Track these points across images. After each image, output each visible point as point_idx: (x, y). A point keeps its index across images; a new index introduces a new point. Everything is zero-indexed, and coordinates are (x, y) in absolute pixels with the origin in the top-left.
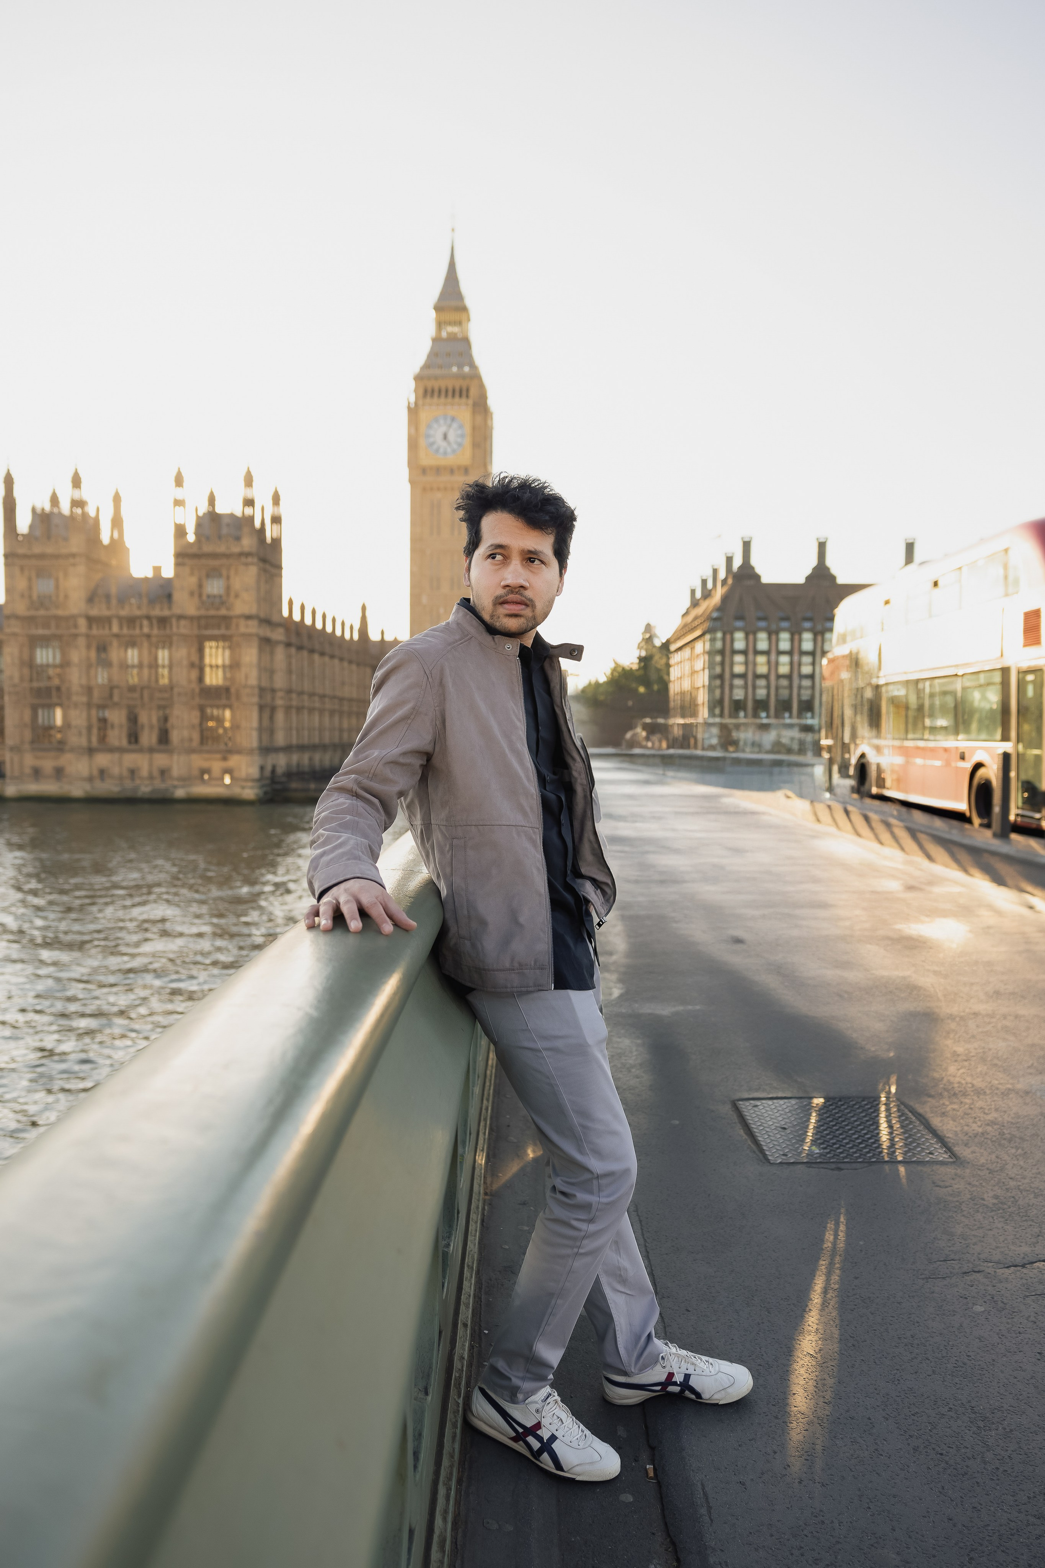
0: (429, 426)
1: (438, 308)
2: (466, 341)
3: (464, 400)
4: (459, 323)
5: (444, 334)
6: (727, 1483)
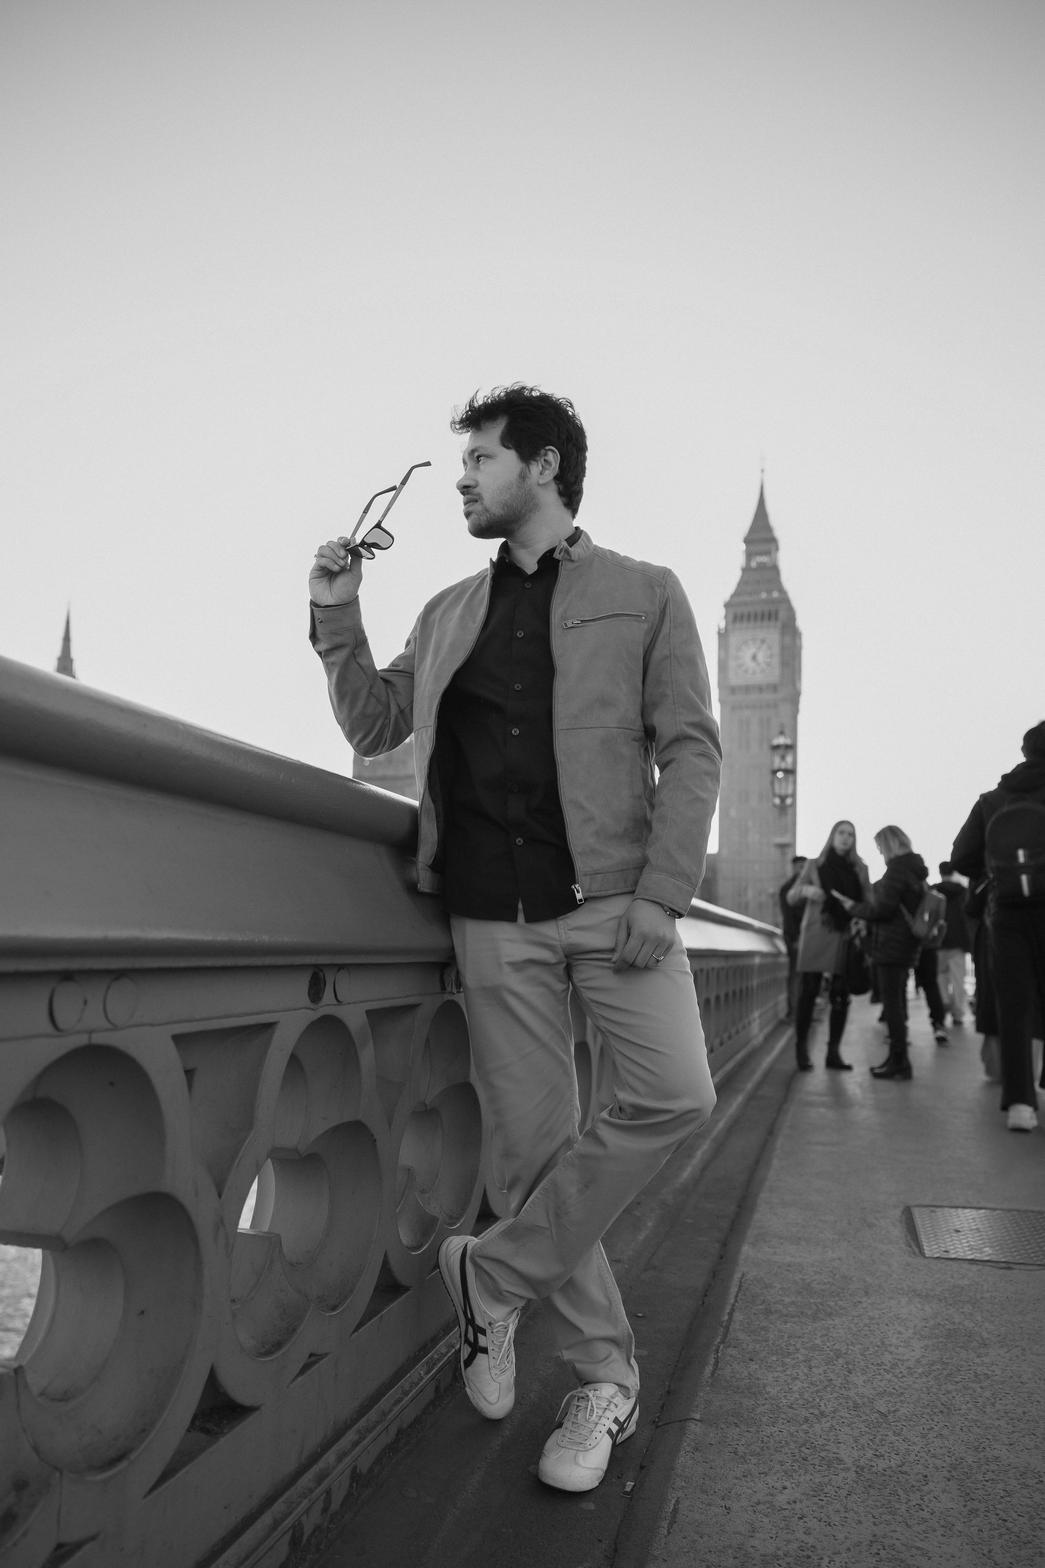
0: (739, 649)
1: (747, 541)
2: (775, 569)
3: (772, 623)
4: (768, 553)
5: (754, 564)
6: (710, 1505)
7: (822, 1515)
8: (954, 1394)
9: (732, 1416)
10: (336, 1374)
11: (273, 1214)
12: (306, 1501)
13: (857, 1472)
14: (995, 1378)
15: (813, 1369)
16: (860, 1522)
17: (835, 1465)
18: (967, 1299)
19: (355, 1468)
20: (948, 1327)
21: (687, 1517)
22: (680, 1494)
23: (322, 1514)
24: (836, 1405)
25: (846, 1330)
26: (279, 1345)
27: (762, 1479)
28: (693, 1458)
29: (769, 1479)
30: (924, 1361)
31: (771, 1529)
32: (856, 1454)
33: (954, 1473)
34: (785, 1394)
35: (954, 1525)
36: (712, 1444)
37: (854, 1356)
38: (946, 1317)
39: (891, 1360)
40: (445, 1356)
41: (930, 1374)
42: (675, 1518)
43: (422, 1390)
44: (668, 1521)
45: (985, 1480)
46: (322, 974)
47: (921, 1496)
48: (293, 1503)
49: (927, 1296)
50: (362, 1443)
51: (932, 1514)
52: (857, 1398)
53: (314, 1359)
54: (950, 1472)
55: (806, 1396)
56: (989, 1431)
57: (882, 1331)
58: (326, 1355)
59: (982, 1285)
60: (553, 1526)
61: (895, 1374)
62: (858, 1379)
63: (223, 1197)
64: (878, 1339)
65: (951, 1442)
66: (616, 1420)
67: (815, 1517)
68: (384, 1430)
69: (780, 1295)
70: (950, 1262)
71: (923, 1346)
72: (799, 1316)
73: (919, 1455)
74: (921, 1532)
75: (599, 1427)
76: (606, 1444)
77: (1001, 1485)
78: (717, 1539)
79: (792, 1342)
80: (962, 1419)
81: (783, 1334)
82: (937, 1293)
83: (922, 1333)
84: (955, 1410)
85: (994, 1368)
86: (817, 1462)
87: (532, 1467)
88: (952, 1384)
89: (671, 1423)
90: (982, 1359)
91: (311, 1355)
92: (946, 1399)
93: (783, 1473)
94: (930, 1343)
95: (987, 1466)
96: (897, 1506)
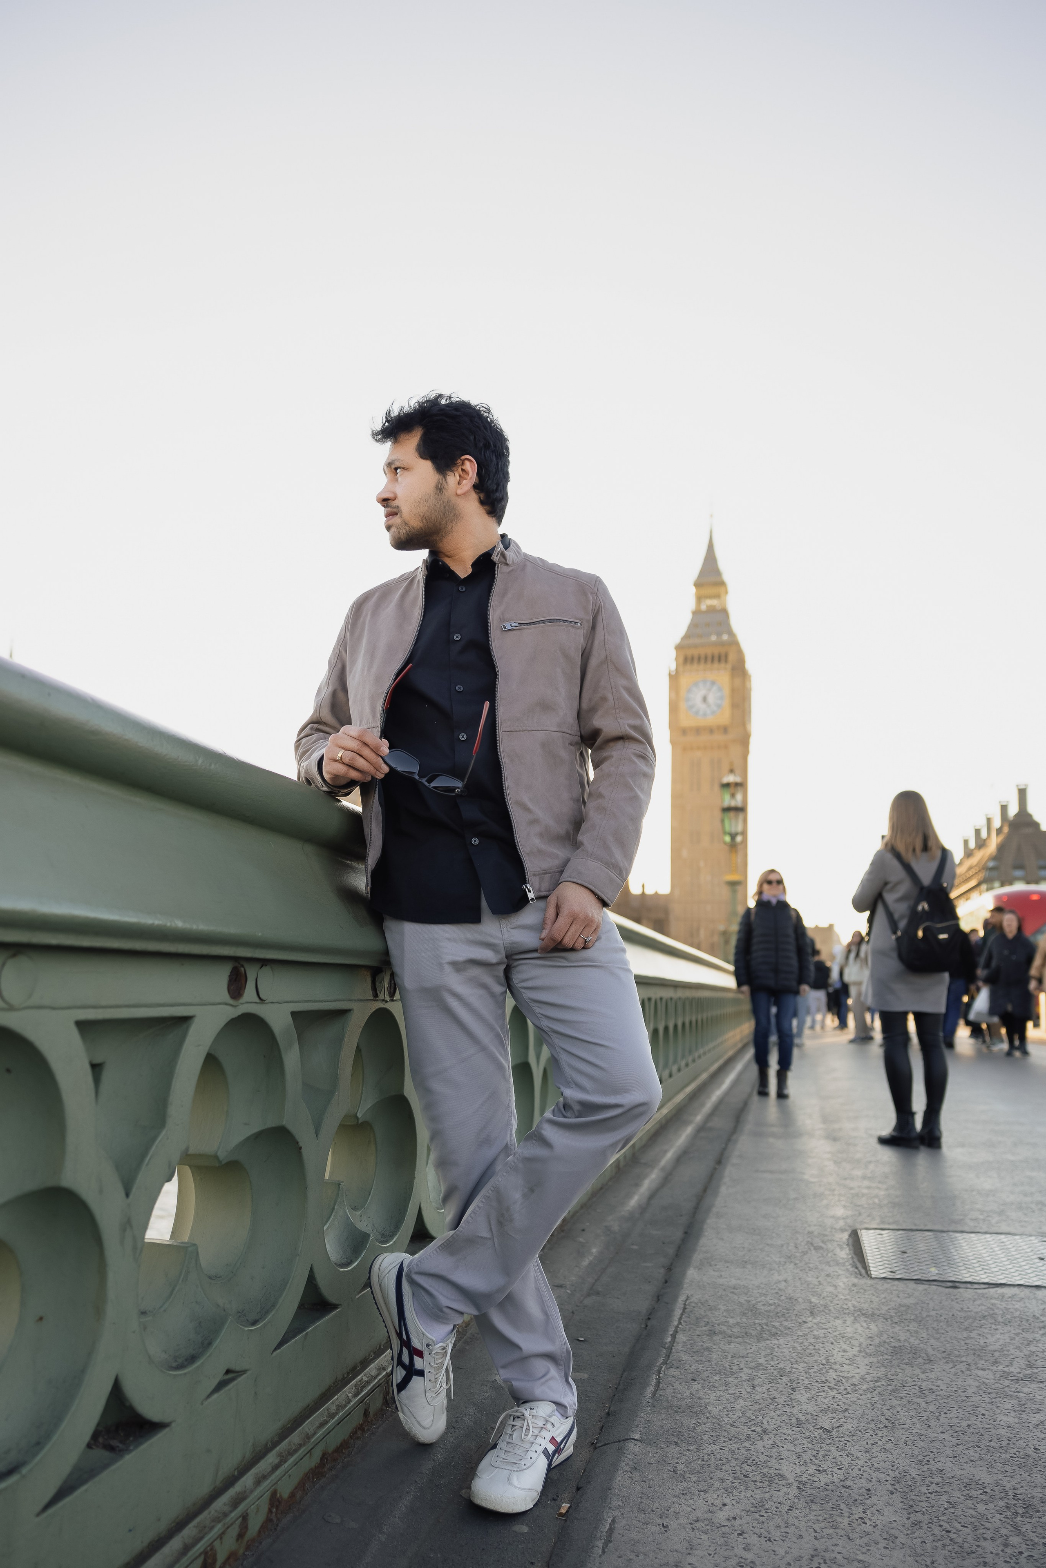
0: (689, 691)
1: (698, 585)
2: (724, 612)
3: (723, 665)
4: (717, 596)
5: (703, 607)
6: (647, 1523)
7: (762, 1531)
8: (899, 1409)
9: (673, 1435)
10: (256, 1393)
11: (192, 1227)
12: (219, 1526)
13: (799, 1488)
14: (941, 1393)
15: (757, 1388)
16: (801, 1537)
17: (776, 1481)
18: (913, 1317)
19: (274, 1493)
20: (893, 1344)
21: (623, 1535)
22: (617, 1513)
23: (237, 1540)
24: (778, 1422)
25: (791, 1349)
26: (192, 1359)
27: (701, 1497)
28: (631, 1477)
29: (709, 1497)
30: (869, 1378)
31: (710, 1546)
32: (798, 1470)
33: (897, 1486)
34: (727, 1413)
35: (896, 1538)
36: (651, 1464)
37: (799, 1374)
38: (892, 1335)
39: (835, 1377)
40: (376, 1378)
41: (875, 1390)
42: (611, 1537)
43: (350, 1413)
44: (603, 1541)
45: (929, 1493)
46: (243, 969)
47: (863, 1509)
48: (205, 1527)
49: (873, 1314)
50: (283, 1466)
51: (874, 1527)
52: (800, 1415)
53: (231, 1375)
54: (893, 1485)
55: (749, 1414)
56: (933, 1445)
57: (827, 1349)
58: (244, 1372)
59: (928, 1304)
60: (483, 1549)
61: (840, 1391)
62: (802, 1396)
63: (131, 1197)
64: (823, 1358)
65: (894, 1456)
67: (755, 1533)
68: (308, 1452)
69: (725, 1317)
70: (896, 1282)
71: (868, 1363)
72: (743, 1337)
73: (862, 1469)
74: (864, 1545)
75: (535, 1447)
76: (542, 1464)
77: (945, 1497)
78: (654, 1558)
79: (735, 1361)
80: (906, 1433)
81: (726, 1354)
82: (883, 1312)
83: (868, 1351)
84: (899, 1425)
85: (939, 1383)
86: (758, 1479)
87: (464, 1491)
88: (896, 1399)
89: (609, 1443)
90: (927, 1374)
91: (228, 1372)
92: (890, 1414)
93: (723, 1490)
94: (875, 1360)
95: (931, 1479)
96: (839, 1520)
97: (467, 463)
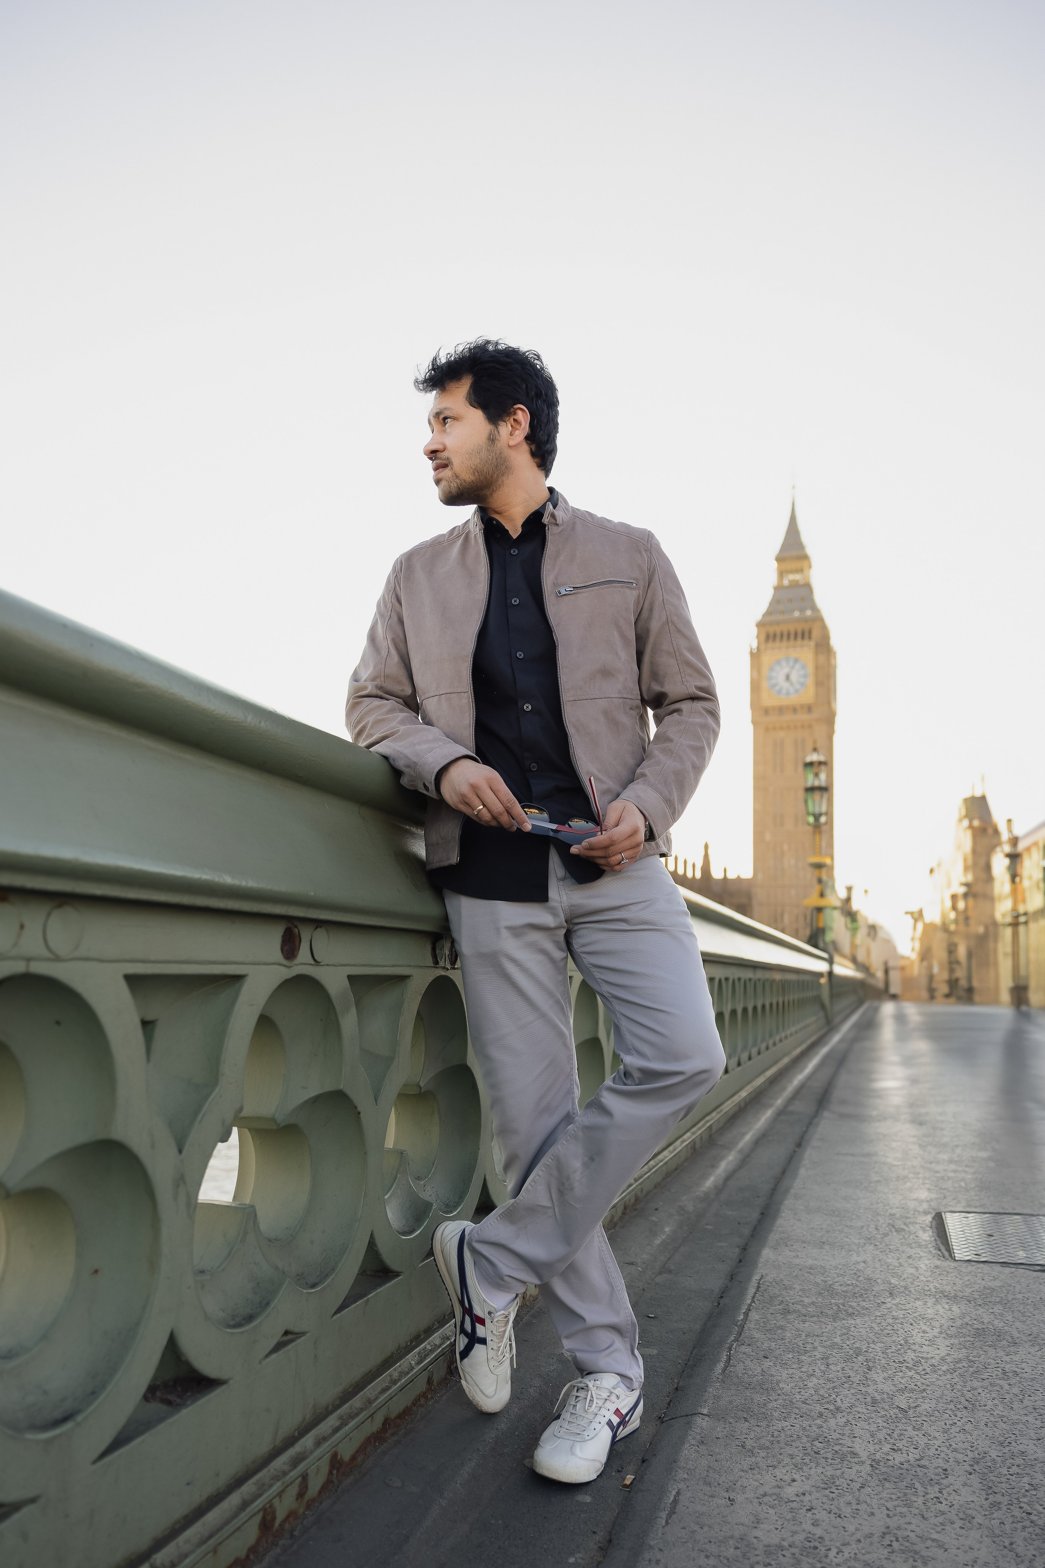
0: (771, 669)
1: (779, 559)
2: (808, 587)
3: (806, 642)
4: (801, 571)
5: (786, 582)
6: (712, 1496)
7: (832, 1507)
8: (980, 1390)
9: (742, 1411)
10: (315, 1356)
11: (253, 1190)
12: (279, 1484)
13: (872, 1466)
14: (1025, 1375)
15: (831, 1367)
16: (872, 1514)
17: (849, 1458)
18: (998, 1299)
19: (335, 1455)
20: (976, 1326)
21: (687, 1507)
22: (681, 1486)
23: (297, 1499)
24: (853, 1401)
25: (868, 1329)
26: (250, 1318)
27: (770, 1472)
28: (698, 1451)
29: (777, 1472)
30: (949, 1359)
31: (777, 1520)
32: (872, 1448)
33: (976, 1467)
34: (799, 1390)
35: (974, 1518)
36: (719, 1438)
37: (875, 1354)
38: (975, 1317)
39: (914, 1358)
40: (439, 1347)
41: (955, 1371)
42: (675, 1508)
43: (412, 1380)
44: (667, 1512)
45: (1010, 1474)
46: (296, 930)
47: (939, 1489)
48: (264, 1485)
49: (956, 1297)
50: (344, 1429)
51: (950, 1507)
52: (876, 1394)
53: (289, 1336)
54: (972, 1466)
55: (822, 1392)
56: (1015, 1427)
57: (905, 1330)
58: (303, 1334)
59: (1014, 1287)
60: (545, 1517)
61: (918, 1371)
62: (878, 1376)
63: (184, 1152)
64: (901, 1338)
65: (973, 1437)
66: (617, 1412)
67: (824, 1509)
68: (369, 1417)
69: (800, 1296)
70: (981, 1265)
71: (949, 1344)
72: (818, 1316)
73: (939, 1449)
74: (939, 1525)
75: (599, 1418)
76: (606, 1435)
77: (1026, 1479)
78: (719, 1530)
79: (809, 1340)
80: (987, 1415)
81: (800, 1333)
82: (966, 1294)
83: (949, 1332)
84: (980, 1406)
85: (1024, 1365)
86: (830, 1456)
87: (527, 1460)
88: (978, 1381)
89: (676, 1418)
90: (1011, 1357)
91: (286, 1333)
92: (971, 1396)
93: (793, 1466)
94: (956, 1341)
95: (1012, 1461)
96: (914, 1499)
97: (520, 413)
